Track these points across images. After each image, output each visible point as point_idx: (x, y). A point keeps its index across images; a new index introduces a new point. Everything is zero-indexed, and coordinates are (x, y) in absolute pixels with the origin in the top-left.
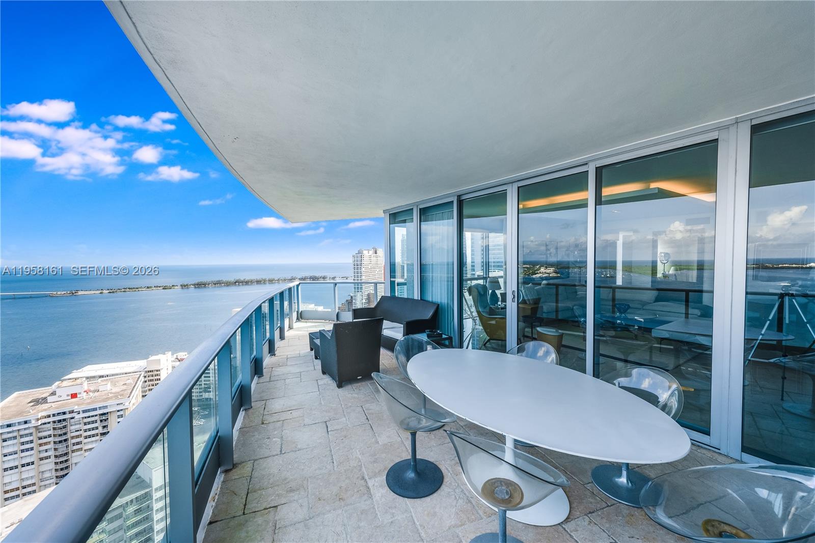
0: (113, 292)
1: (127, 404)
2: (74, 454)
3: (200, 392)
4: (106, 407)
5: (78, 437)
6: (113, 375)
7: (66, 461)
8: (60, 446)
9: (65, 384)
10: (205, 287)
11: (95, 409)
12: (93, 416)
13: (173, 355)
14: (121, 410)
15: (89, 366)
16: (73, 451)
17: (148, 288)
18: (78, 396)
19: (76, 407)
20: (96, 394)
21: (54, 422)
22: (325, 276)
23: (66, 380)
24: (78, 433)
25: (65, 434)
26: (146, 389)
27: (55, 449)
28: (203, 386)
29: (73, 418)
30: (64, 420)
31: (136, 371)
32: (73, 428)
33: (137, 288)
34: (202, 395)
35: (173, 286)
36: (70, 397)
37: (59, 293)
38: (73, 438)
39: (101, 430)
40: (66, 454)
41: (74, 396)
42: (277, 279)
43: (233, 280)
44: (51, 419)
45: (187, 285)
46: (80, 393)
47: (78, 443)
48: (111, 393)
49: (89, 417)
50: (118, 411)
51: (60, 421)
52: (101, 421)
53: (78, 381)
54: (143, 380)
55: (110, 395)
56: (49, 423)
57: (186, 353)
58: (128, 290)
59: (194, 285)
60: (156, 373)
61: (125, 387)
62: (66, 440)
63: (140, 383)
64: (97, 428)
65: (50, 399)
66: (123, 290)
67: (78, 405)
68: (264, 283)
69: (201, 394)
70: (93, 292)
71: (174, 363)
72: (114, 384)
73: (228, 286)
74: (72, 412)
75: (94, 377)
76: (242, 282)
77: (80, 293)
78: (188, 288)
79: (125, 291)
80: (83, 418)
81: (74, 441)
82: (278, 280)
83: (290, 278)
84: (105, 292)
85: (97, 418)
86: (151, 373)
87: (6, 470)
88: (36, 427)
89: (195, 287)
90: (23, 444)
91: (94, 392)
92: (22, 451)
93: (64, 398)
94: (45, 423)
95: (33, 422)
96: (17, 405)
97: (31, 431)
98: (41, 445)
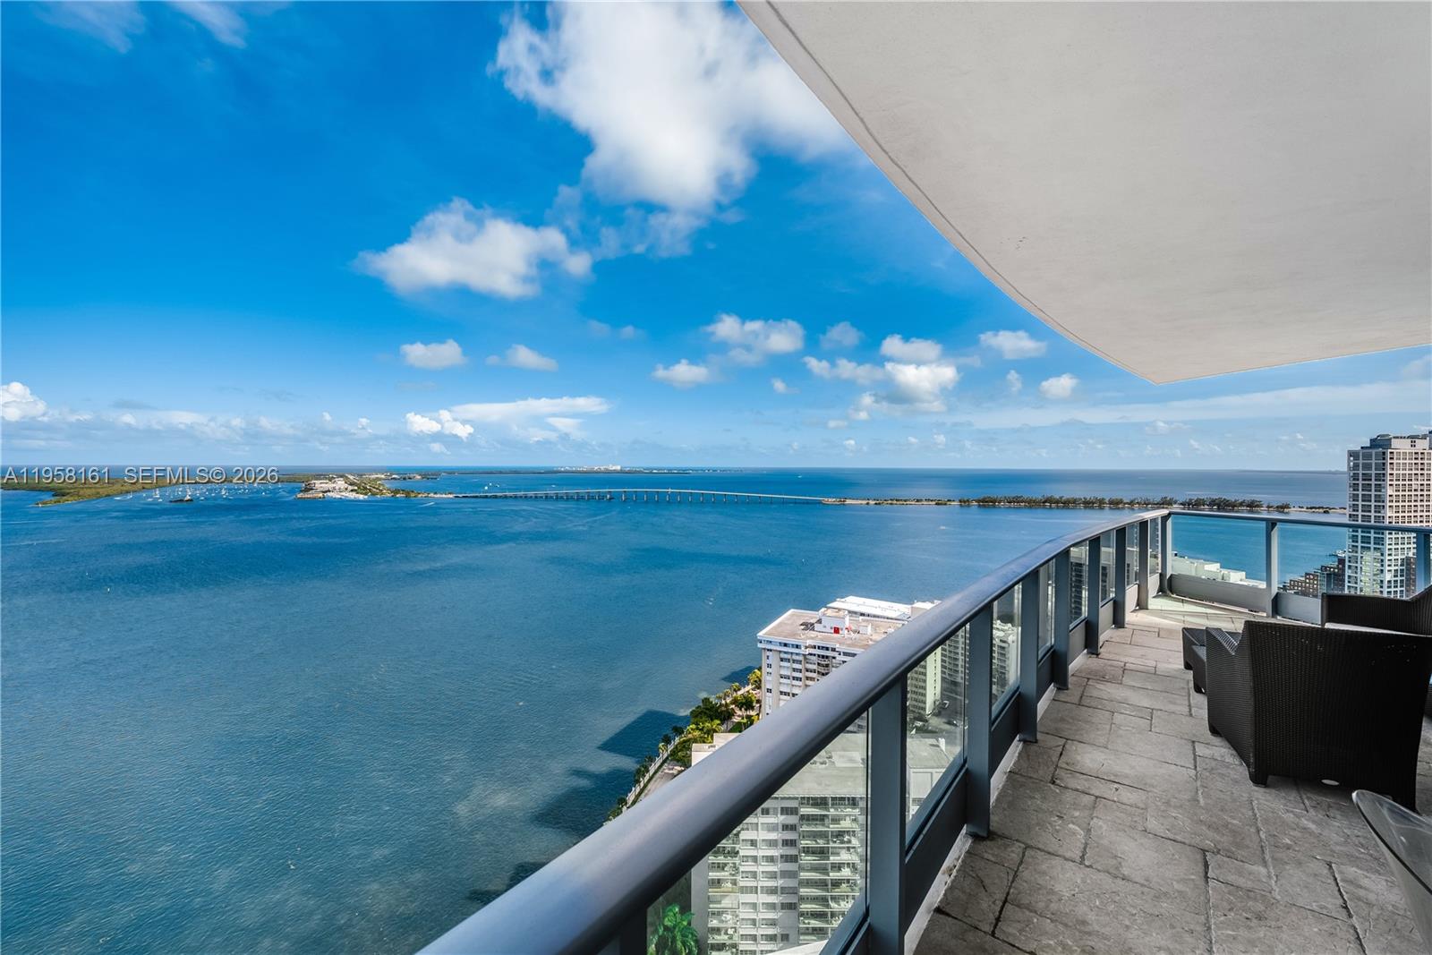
0: (879, 504)
6: (875, 616)
9: (830, 612)
10: (994, 506)
15: (851, 597)
17: (918, 501)
18: (841, 632)
19: (837, 645)
20: (856, 635)
21: (819, 656)
22: (1253, 502)
23: (830, 608)
29: (834, 658)
30: (827, 657)
31: (899, 618)
33: (905, 501)
35: (949, 501)
36: (833, 631)
37: (830, 500)
41: (836, 631)
42: (1128, 501)
43: (1041, 498)
44: (817, 652)
45: (968, 501)
46: (842, 629)
48: (871, 640)
51: (823, 657)
53: (841, 614)
56: (815, 655)
58: (895, 502)
59: (978, 501)
65: (817, 627)
66: (890, 502)
67: (839, 643)
68: (1101, 508)
70: (860, 502)
72: (875, 628)
73: (1031, 507)
74: (834, 650)
75: (856, 613)
76: (1057, 502)
77: (848, 502)
78: (969, 506)
79: (891, 504)
82: (1131, 503)
83: (1158, 499)
84: (872, 502)
87: (781, 693)
88: (804, 655)
89: (979, 506)
90: (794, 670)
91: (855, 632)
92: (794, 678)
93: (828, 630)
94: (811, 654)
95: (803, 649)
96: (792, 624)
97: (801, 658)
98: (807, 678)
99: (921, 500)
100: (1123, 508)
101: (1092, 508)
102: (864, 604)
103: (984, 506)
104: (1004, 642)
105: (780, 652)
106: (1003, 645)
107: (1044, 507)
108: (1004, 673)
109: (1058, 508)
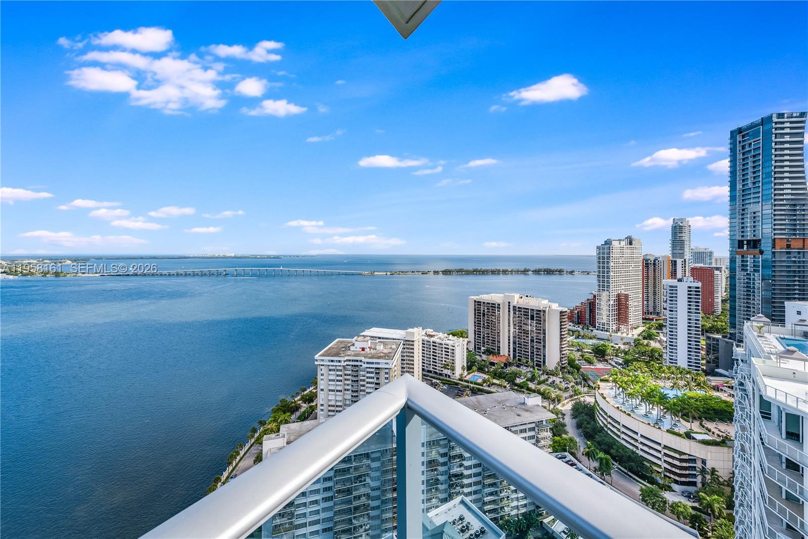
1: (391, 365)
2: (361, 393)
3: (442, 367)
4: (378, 363)
5: (364, 381)
6: (386, 339)
7: (357, 396)
8: (354, 384)
9: (360, 339)
10: (450, 274)
11: (373, 363)
12: (371, 368)
13: (423, 329)
14: (388, 368)
15: (374, 328)
16: (361, 391)
17: (413, 272)
18: (365, 350)
19: (363, 358)
20: (375, 351)
21: (352, 366)
22: (561, 270)
23: (361, 336)
24: (363, 378)
25: (357, 376)
26: (405, 354)
27: (352, 386)
28: (444, 362)
29: (361, 366)
30: (357, 366)
31: (399, 338)
32: (361, 373)
34: (442, 371)
35: (428, 272)
36: (361, 350)
37: (366, 273)
38: (361, 380)
39: (375, 380)
40: (357, 391)
41: (363, 349)
42: (510, 270)
43: (471, 269)
44: (352, 363)
45: (438, 271)
46: (366, 348)
47: (364, 386)
48: (383, 353)
49: (369, 368)
50: (386, 369)
51: (355, 366)
52: (376, 373)
53: (366, 338)
54: (402, 347)
55: (382, 355)
56: (350, 365)
57: (432, 330)
58: (401, 273)
59: (442, 272)
60: (411, 343)
61: (390, 350)
62: (357, 381)
63: (400, 349)
64: (373, 378)
65: (352, 348)
67: (365, 357)
68: (499, 274)
69: (442, 369)
70: (382, 273)
71: (423, 337)
72: (385, 344)
73: (467, 274)
74: (361, 361)
75: (376, 337)
76: (479, 271)
77: (376, 273)
78: (438, 274)
80: (367, 368)
81: (362, 383)
84: (389, 273)
85: (373, 370)
86: (408, 343)
87: (330, 390)
88: (344, 366)
89: (443, 274)
90: (337, 375)
91: (373, 349)
92: (337, 381)
93: (359, 349)
94: (348, 365)
95: (343, 362)
96: (337, 348)
97: (341, 368)
98: (345, 380)
99: (414, 272)
100: (508, 274)
101: (495, 274)
102: (381, 332)
103: (445, 274)
104: (454, 346)
105: (329, 365)
106: (453, 348)
107: (473, 274)
108: (454, 363)
109: (480, 274)
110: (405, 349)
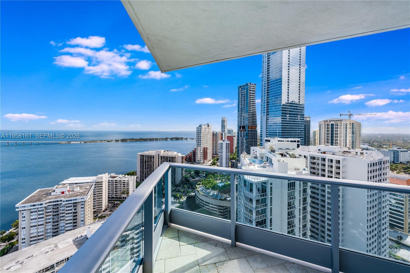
0: (86, 143)
1: (86, 199)
2: (61, 222)
3: (121, 194)
4: (76, 200)
5: (63, 213)
6: (82, 183)
7: (58, 225)
8: (55, 217)
9: (59, 186)
10: (126, 141)
11: (71, 200)
12: (70, 204)
13: (109, 174)
14: (83, 201)
15: (71, 178)
16: (61, 220)
17: (101, 141)
18: (65, 193)
19: (63, 199)
20: (73, 192)
21: (53, 205)
22: (182, 138)
23: (61, 184)
24: (63, 211)
25: (58, 211)
26: (96, 191)
27: (53, 219)
28: (122, 191)
29: (61, 204)
30: (58, 204)
31: (92, 182)
32: (61, 208)
33: (96, 141)
34: (121, 196)
35: (112, 140)
36: (61, 193)
37: (63, 142)
38: (61, 213)
39: (73, 211)
40: (58, 221)
41: (63, 193)
43: (139, 138)
44: (52, 204)
46: (65, 192)
47: (63, 216)
48: (79, 192)
49: (68, 204)
50: (82, 202)
51: (56, 205)
52: (74, 206)
53: (65, 185)
54: (94, 187)
55: (79, 194)
56: (51, 205)
57: (115, 174)
59: (120, 140)
60: (100, 183)
61: (85, 190)
62: (58, 215)
63: (93, 188)
64: (72, 210)
65: (53, 194)
66: (90, 142)
67: (64, 197)
68: (153, 141)
69: (121, 195)
70: (77, 142)
71: (109, 179)
72: (81, 187)
73: (136, 141)
74: (61, 201)
75: (73, 184)
76: (143, 139)
77: (72, 142)
78: (118, 142)
79: (91, 142)
80: (66, 204)
81: (61, 215)
82: (160, 139)
83: (165, 138)
84: (82, 142)
85: (72, 205)
86: (98, 183)
87: (31, 227)
88: (45, 207)
89: (121, 142)
90: (39, 215)
91: (72, 191)
92: (39, 218)
93: (59, 193)
94: (49, 206)
95: (44, 204)
96: (39, 195)
97: (43, 209)
98: (47, 216)
99: (102, 141)
100: (158, 140)
101: (151, 141)
103: (123, 142)
104: (128, 181)
105: (30, 209)
106: (128, 182)
107: (140, 141)
108: (128, 190)
109: (143, 141)
110: (96, 187)
